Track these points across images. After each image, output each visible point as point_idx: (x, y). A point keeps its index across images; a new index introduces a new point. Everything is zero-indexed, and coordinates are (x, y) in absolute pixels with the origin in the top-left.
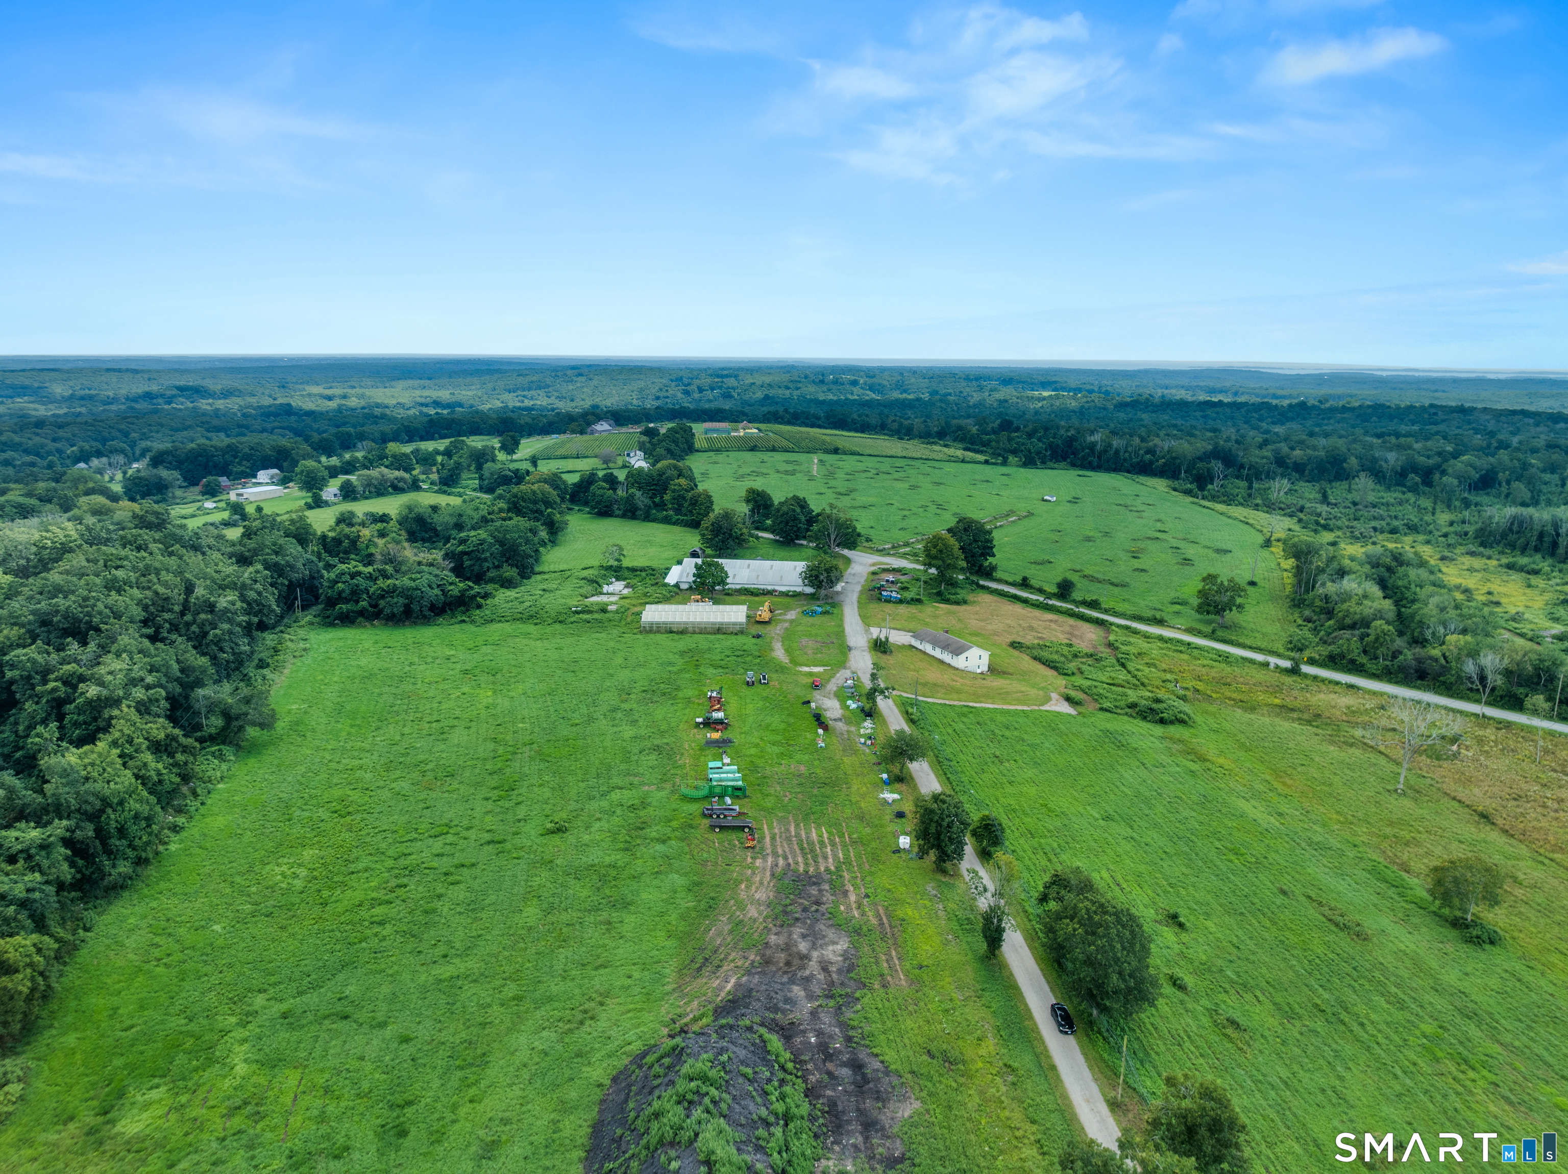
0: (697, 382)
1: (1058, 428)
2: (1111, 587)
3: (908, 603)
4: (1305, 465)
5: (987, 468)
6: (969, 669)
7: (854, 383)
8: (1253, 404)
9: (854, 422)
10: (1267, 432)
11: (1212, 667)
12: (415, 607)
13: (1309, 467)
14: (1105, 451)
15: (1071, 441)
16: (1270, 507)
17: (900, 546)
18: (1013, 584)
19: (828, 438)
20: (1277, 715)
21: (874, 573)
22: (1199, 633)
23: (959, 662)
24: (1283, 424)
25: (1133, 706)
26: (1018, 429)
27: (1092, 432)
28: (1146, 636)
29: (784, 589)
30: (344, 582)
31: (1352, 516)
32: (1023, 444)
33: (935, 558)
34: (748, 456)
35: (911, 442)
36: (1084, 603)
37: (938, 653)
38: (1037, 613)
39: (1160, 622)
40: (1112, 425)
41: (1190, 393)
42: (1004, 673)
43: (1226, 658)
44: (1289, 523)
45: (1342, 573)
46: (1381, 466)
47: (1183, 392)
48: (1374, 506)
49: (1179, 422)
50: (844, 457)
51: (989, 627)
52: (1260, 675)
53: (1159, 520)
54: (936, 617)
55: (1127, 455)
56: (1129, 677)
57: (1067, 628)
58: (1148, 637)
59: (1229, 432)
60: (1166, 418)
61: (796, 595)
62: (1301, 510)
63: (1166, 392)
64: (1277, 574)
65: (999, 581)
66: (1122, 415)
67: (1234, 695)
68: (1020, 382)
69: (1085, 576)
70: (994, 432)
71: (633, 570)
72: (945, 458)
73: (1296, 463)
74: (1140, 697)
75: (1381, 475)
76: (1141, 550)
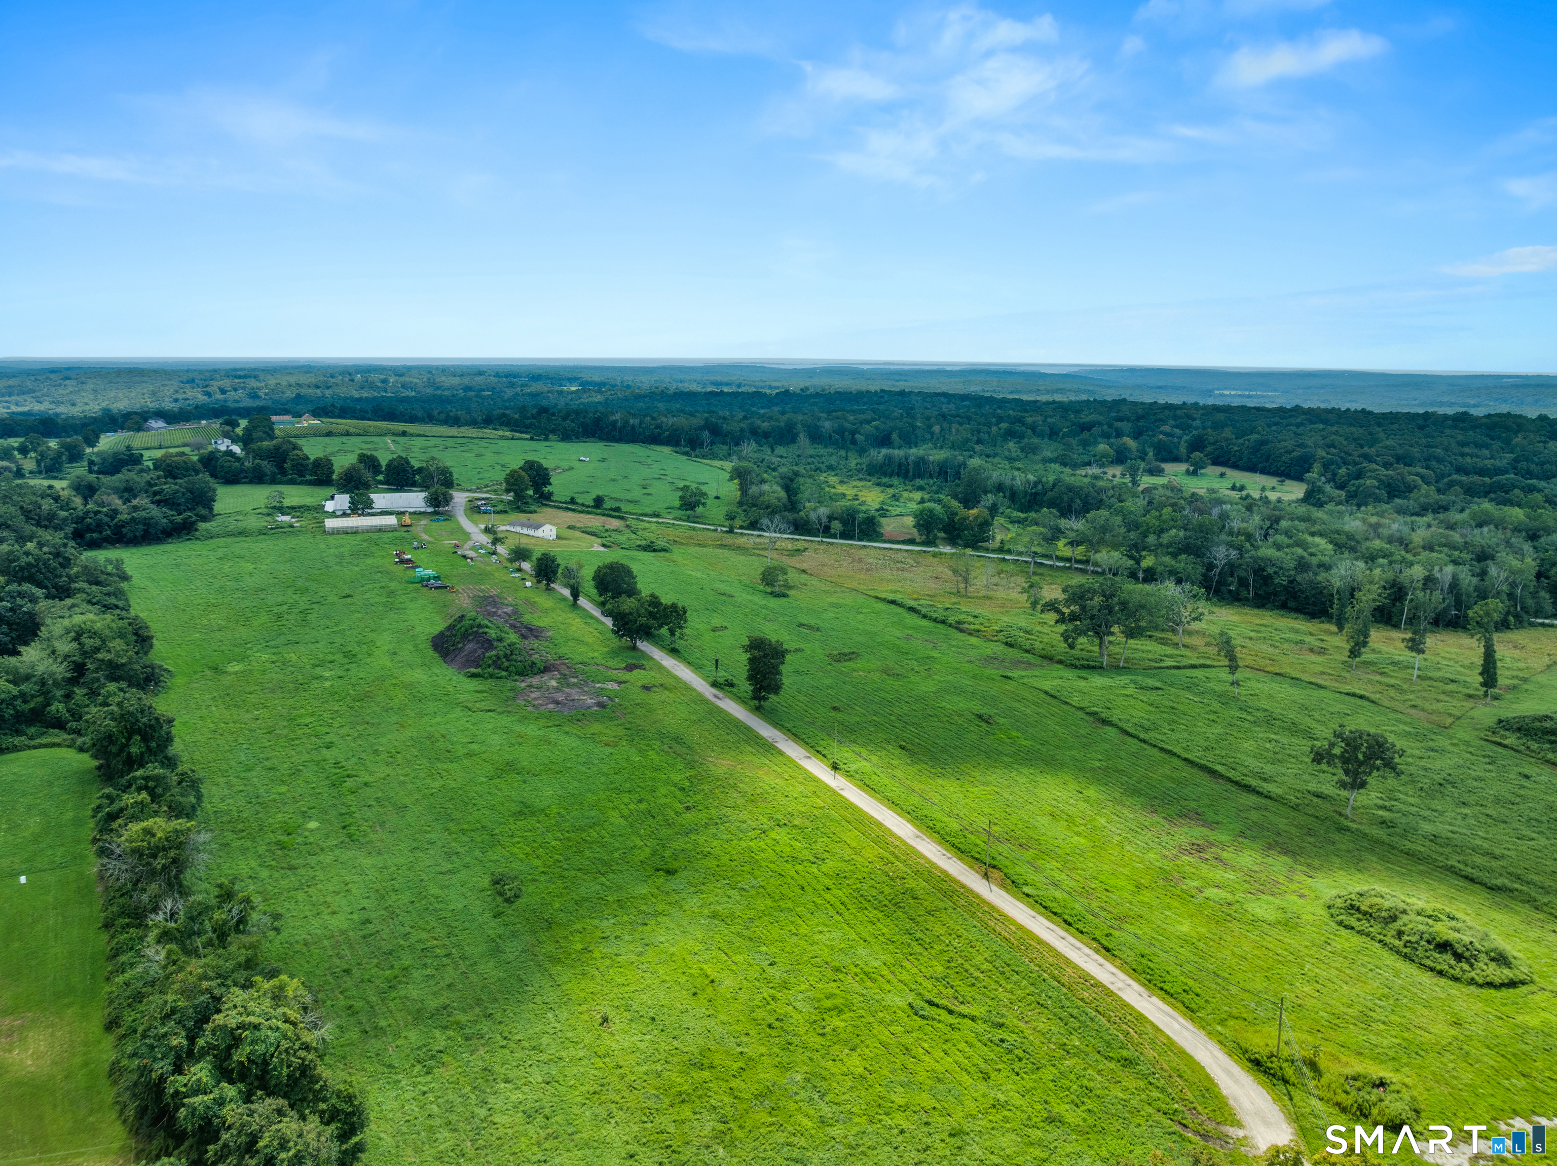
2: (628, 502)
4: (769, 433)
5: (533, 442)
6: (545, 537)
8: (750, 394)
10: (753, 413)
11: (686, 532)
13: (771, 434)
14: (624, 427)
15: (597, 421)
16: (742, 459)
17: (482, 487)
18: (564, 502)
20: (718, 548)
21: (470, 500)
22: (681, 519)
23: (539, 533)
24: (765, 406)
25: (639, 546)
26: (553, 414)
27: (613, 414)
28: (649, 522)
29: (411, 510)
31: (792, 464)
32: (560, 425)
33: (513, 484)
35: (463, 427)
36: (611, 509)
37: (524, 531)
38: (582, 515)
39: (658, 516)
40: (630, 410)
42: (566, 538)
43: (694, 529)
45: (762, 482)
46: (821, 431)
48: (811, 457)
49: (685, 406)
50: (412, 438)
51: (553, 522)
52: (711, 535)
53: (662, 468)
55: (641, 430)
56: (637, 537)
57: (600, 520)
58: (651, 522)
59: (721, 412)
60: (675, 404)
61: (421, 513)
62: (762, 461)
63: (680, 385)
65: (555, 501)
67: (696, 542)
68: (548, 378)
69: (611, 497)
70: (534, 417)
71: (293, 508)
72: (497, 437)
73: (764, 432)
74: (643, 543)
75: (816, 437)
76: (649, 485)
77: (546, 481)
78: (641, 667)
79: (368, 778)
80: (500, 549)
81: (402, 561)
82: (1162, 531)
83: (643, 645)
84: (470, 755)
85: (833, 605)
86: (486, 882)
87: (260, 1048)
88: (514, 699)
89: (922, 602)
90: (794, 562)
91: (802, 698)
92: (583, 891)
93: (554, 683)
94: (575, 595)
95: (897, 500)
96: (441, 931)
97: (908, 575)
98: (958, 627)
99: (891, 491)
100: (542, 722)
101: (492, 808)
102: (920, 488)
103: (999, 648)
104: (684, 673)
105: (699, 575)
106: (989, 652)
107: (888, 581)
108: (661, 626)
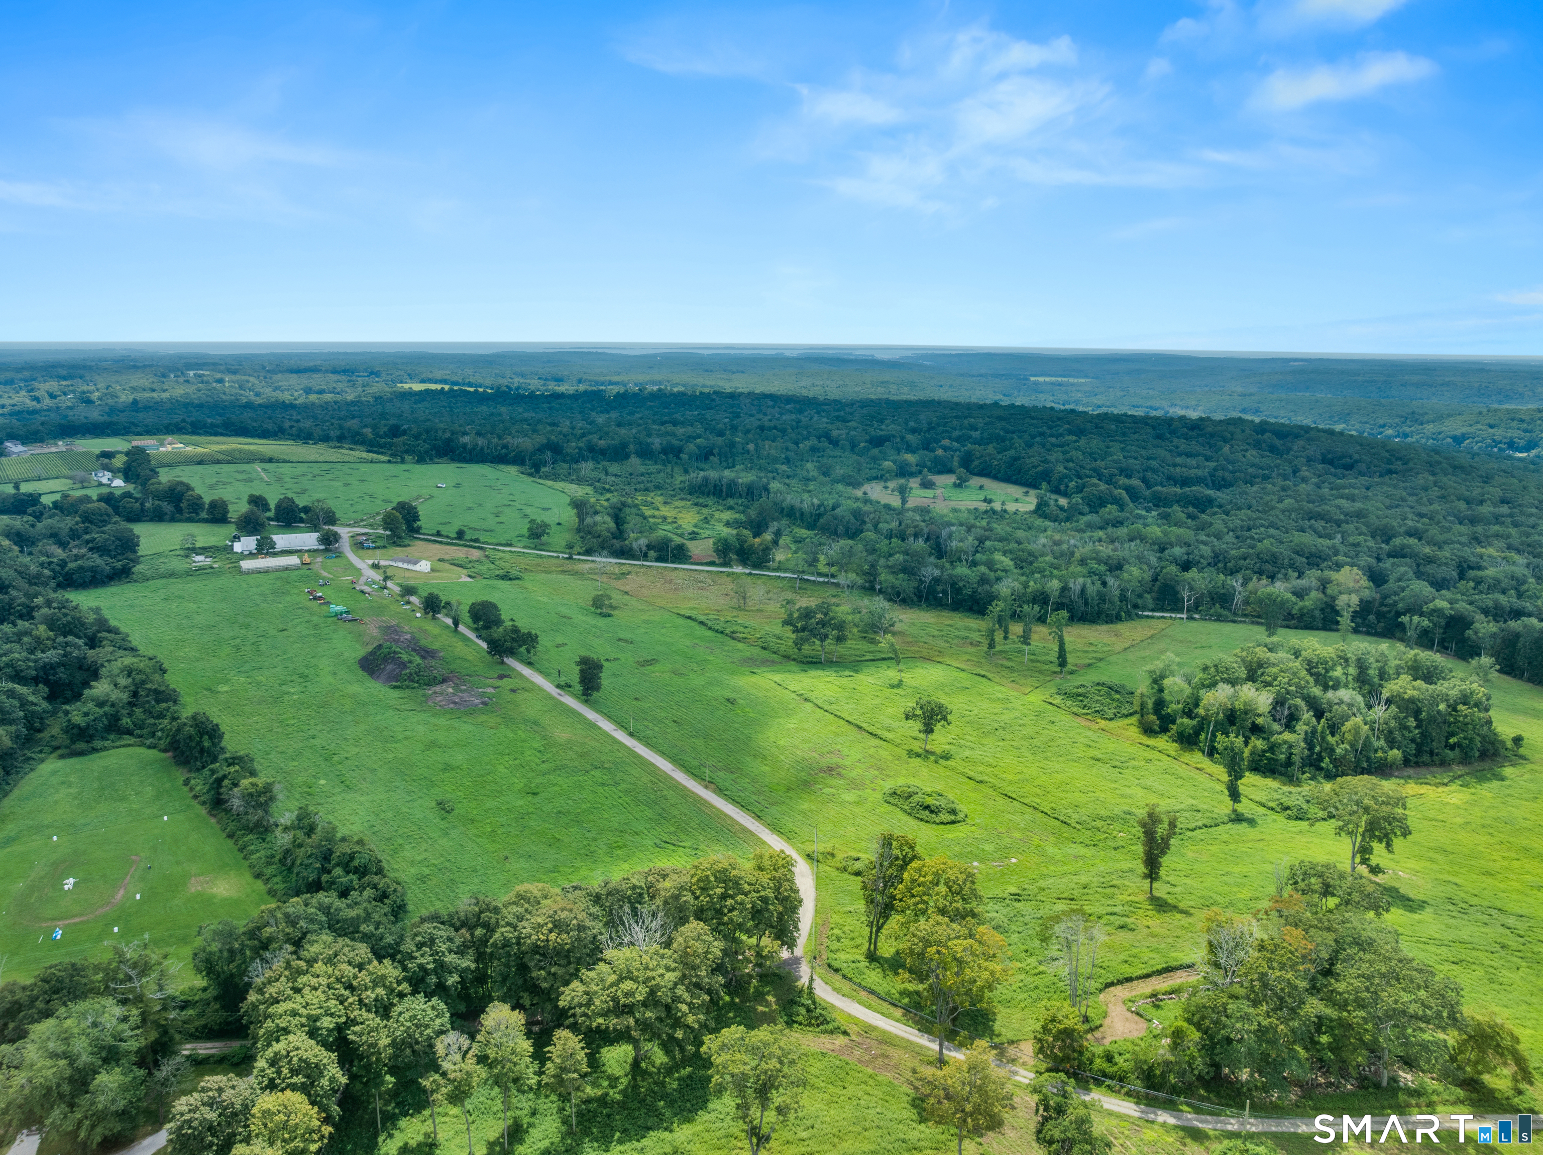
1: (436, 431)
2: (485, 532)
4: (606, 450)
5: (392, 466)
6: (422, 570)
10: (590, 422)
11: (534, 559)
12: (98, 576)
13: (609, 451)
14: (474, 448)
15: (449, 441)
16: (578, 480)
17: (359, 521)
18: (432, 535)
20: (560, 575)
21: (353, 536)
22: (529, 548)
23: (417, 568)
24: (604, 413)
25: (498, 575)
26: (405, 434)
27: (465, 433)
28: (504, 552)
29: (312, 548)
31: (626, 483)
32: (413, 445)
33: (390, 524)
35: (320, 446)
36: (471, 540)
37: (405, 566)
38: (448, 547)
39: (510, 545)
40: (479, 423)
42: (438, 570)
43: (540, 556)
44: (588, 489)
45: (597, 513)
46: (650, 448)
47: (536, 381)
48: (642, 475)
49: (530, 415)
50: (280, 465)
51: (425, 555)
52: (554, 561)
53: (511, 494)
54: (397, 552)
55: (489, 450)
56: (496, 566)
57: (465, 552)
59: (565, 423)
60: (520, 411)
61: (315, 551)
62: (599, 480)
65: (424, 534)
67: (542, 569)
69: (470, 528)
70: (386, 436)
71: (204, 548)
72: (356, 459)
73: (600, 450)
74: (501, 572)
75: (645, 453)
76: (501, 512)
77: (416, 518)
78: (508, 676)
79: (346, 755)
80: (389, 584)
81: (315, 598)
82: (891, 555)
83: (510, 661)
84: (406, 738)
85: (647, 622)
86: (434, 804)
87: (363, 861)
88: (426, 702)
89: (711, 617)
90: (619, 584)
91: (615, 693)
92: (488, 805)
93: (450, 690)
94: (456, 623)
95: (707, 523)
96: (416, 828)
97: (705, 593)
98: (732, 636)
99: (705, 511)
100: (448, 716)
101: (428, 767)
102: (730, 508)
103: (756, 651)
104: (538, 679)
105: (545, 600)
106: (748, 654)
107: (690, 599)
108: (521, 646)
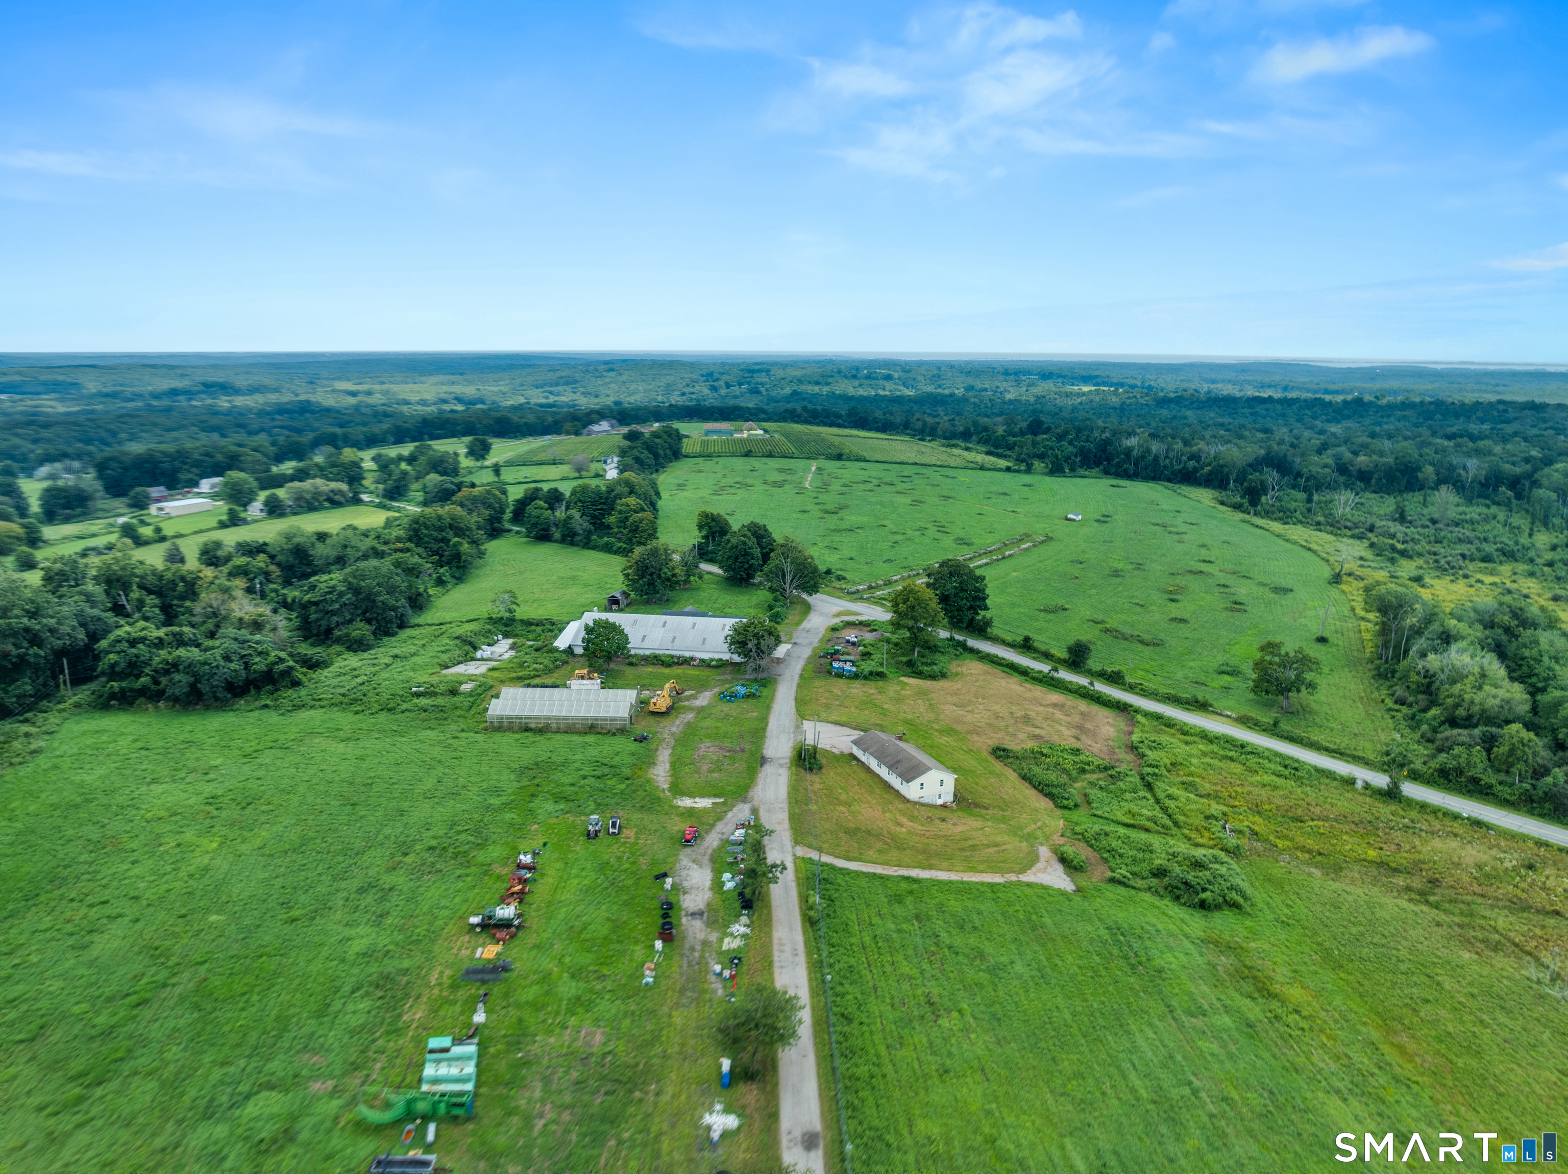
0: (725, 378)
1: (1092, 430)
2: (1140, 647)
3: (865, 678)
4: (1371, 473)
5: (1008, 476)
6: (925, 800)
7: (888, 378)
8: (1305, 401)
9: (876, 420)
10: (1321, 432)
11: (1276, 788)
12: (203, 687)
13: (1376, 476)
14: (1143, 457)
15: (1106, 443)
16: (1335, 526)
17: (877, 587)
18: (1012, 645)
19: (836, 441)
20: (1375, 881)
21: (834, 629)
22: (1255, 725)
23: (912, 789)
24: (1338, 422)
25: (1160, 872)
26: (1048, 430)
27: (1130, 434)
28: (1184, 731)
29: (706, 656)
30: (118, 653)
31: (1432, 538)
32: (1052, 448)
33: (905, 616)
34: (740, 463)
35: (933, 444)
36: (1103, 676)
37: (883, 772)
38: (1038, 691)
39: (1202, 706)
40: (1153, 424)
41: (1238, 387)
42: (977, 805)
44: (1359, 548)
45: (1447, 638)
46: (1460, 475)
47: (1230, 386)
48: (1457, 525)
49: (1226, 420)
50: (848, 464)
51: (970, 718)
52: (1343, 803)
53: (1203, 546)
54: (899, 700)
55: (1167, 461)
56: (1159, 814)
57: (1077, 719)
58: (1185, 733)
59: (1282, 432)
60: (1212, 415)
61: (721, 665)
62: (1371, 529)
63: (1212, 386)
64: (1351, 624)
65: (995, 640)
66: (1164, 412)
67: (1310, 843)
68: (1060, 376)
69: (1107, 630)
70: (1022, 433)
71: (528, 623)
72: (963, 464)
73: (1360, 471)
76: (1181, 590)
77: (979, 600)
